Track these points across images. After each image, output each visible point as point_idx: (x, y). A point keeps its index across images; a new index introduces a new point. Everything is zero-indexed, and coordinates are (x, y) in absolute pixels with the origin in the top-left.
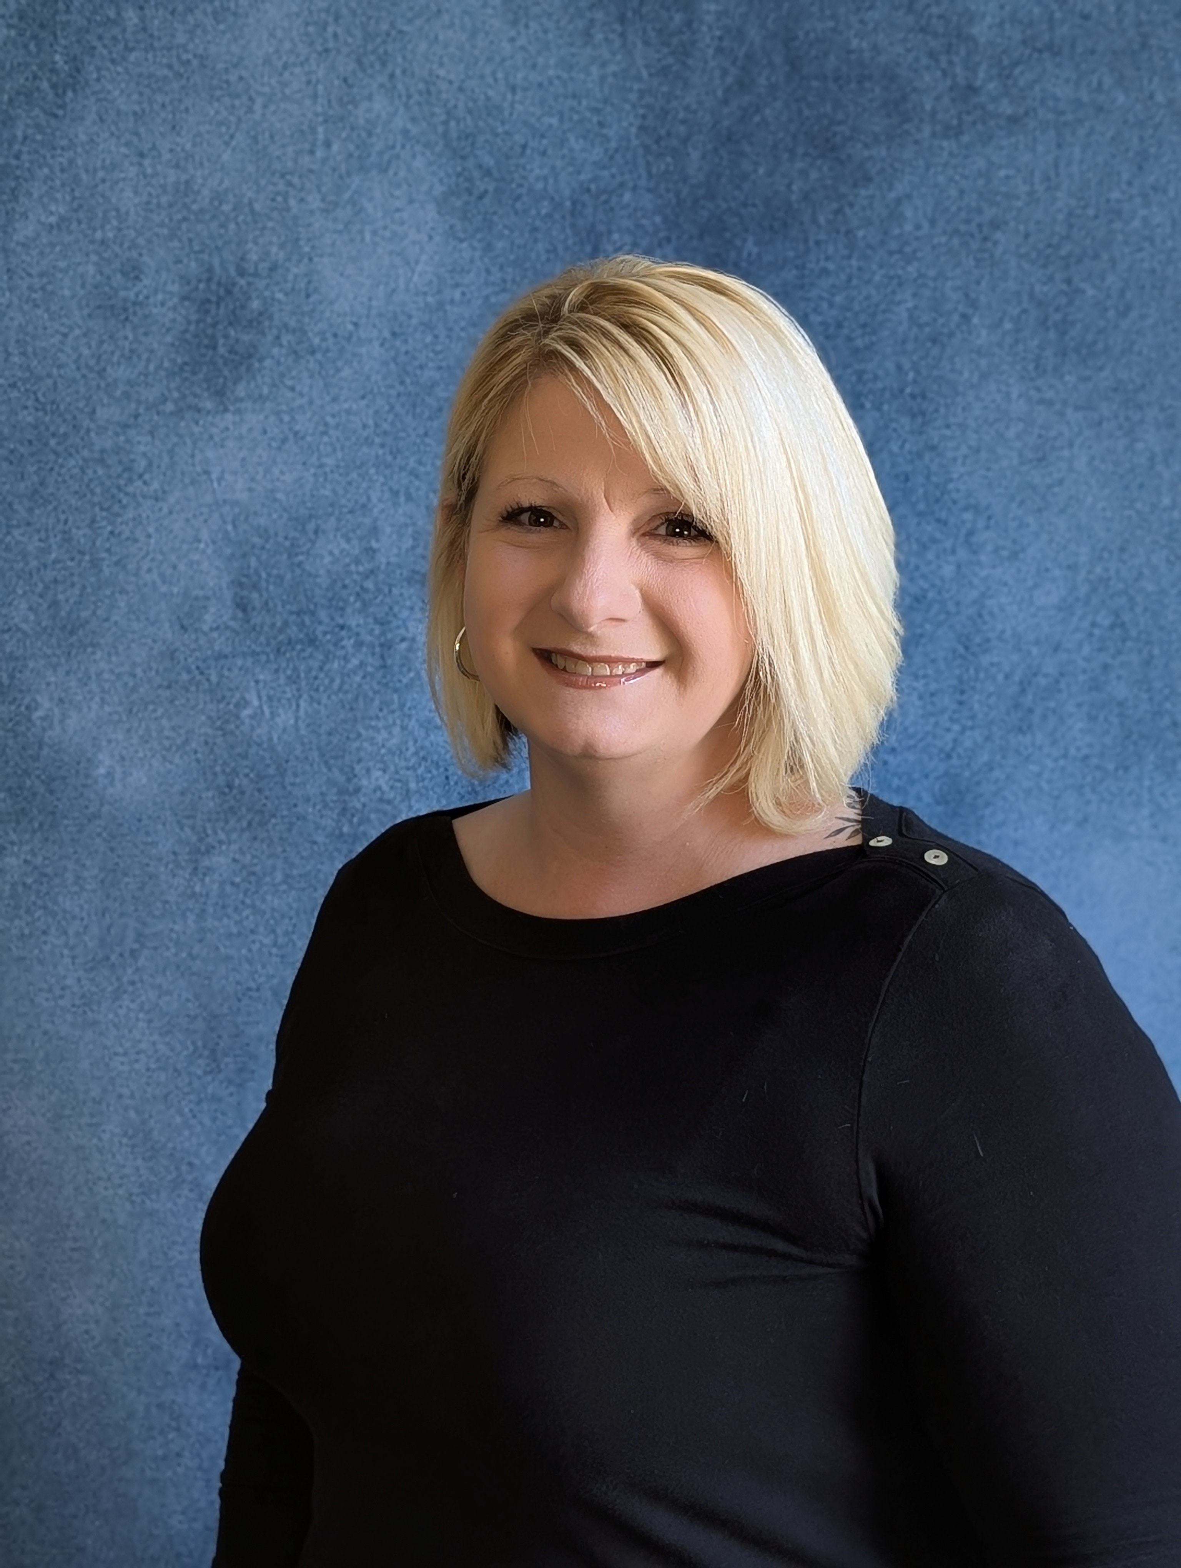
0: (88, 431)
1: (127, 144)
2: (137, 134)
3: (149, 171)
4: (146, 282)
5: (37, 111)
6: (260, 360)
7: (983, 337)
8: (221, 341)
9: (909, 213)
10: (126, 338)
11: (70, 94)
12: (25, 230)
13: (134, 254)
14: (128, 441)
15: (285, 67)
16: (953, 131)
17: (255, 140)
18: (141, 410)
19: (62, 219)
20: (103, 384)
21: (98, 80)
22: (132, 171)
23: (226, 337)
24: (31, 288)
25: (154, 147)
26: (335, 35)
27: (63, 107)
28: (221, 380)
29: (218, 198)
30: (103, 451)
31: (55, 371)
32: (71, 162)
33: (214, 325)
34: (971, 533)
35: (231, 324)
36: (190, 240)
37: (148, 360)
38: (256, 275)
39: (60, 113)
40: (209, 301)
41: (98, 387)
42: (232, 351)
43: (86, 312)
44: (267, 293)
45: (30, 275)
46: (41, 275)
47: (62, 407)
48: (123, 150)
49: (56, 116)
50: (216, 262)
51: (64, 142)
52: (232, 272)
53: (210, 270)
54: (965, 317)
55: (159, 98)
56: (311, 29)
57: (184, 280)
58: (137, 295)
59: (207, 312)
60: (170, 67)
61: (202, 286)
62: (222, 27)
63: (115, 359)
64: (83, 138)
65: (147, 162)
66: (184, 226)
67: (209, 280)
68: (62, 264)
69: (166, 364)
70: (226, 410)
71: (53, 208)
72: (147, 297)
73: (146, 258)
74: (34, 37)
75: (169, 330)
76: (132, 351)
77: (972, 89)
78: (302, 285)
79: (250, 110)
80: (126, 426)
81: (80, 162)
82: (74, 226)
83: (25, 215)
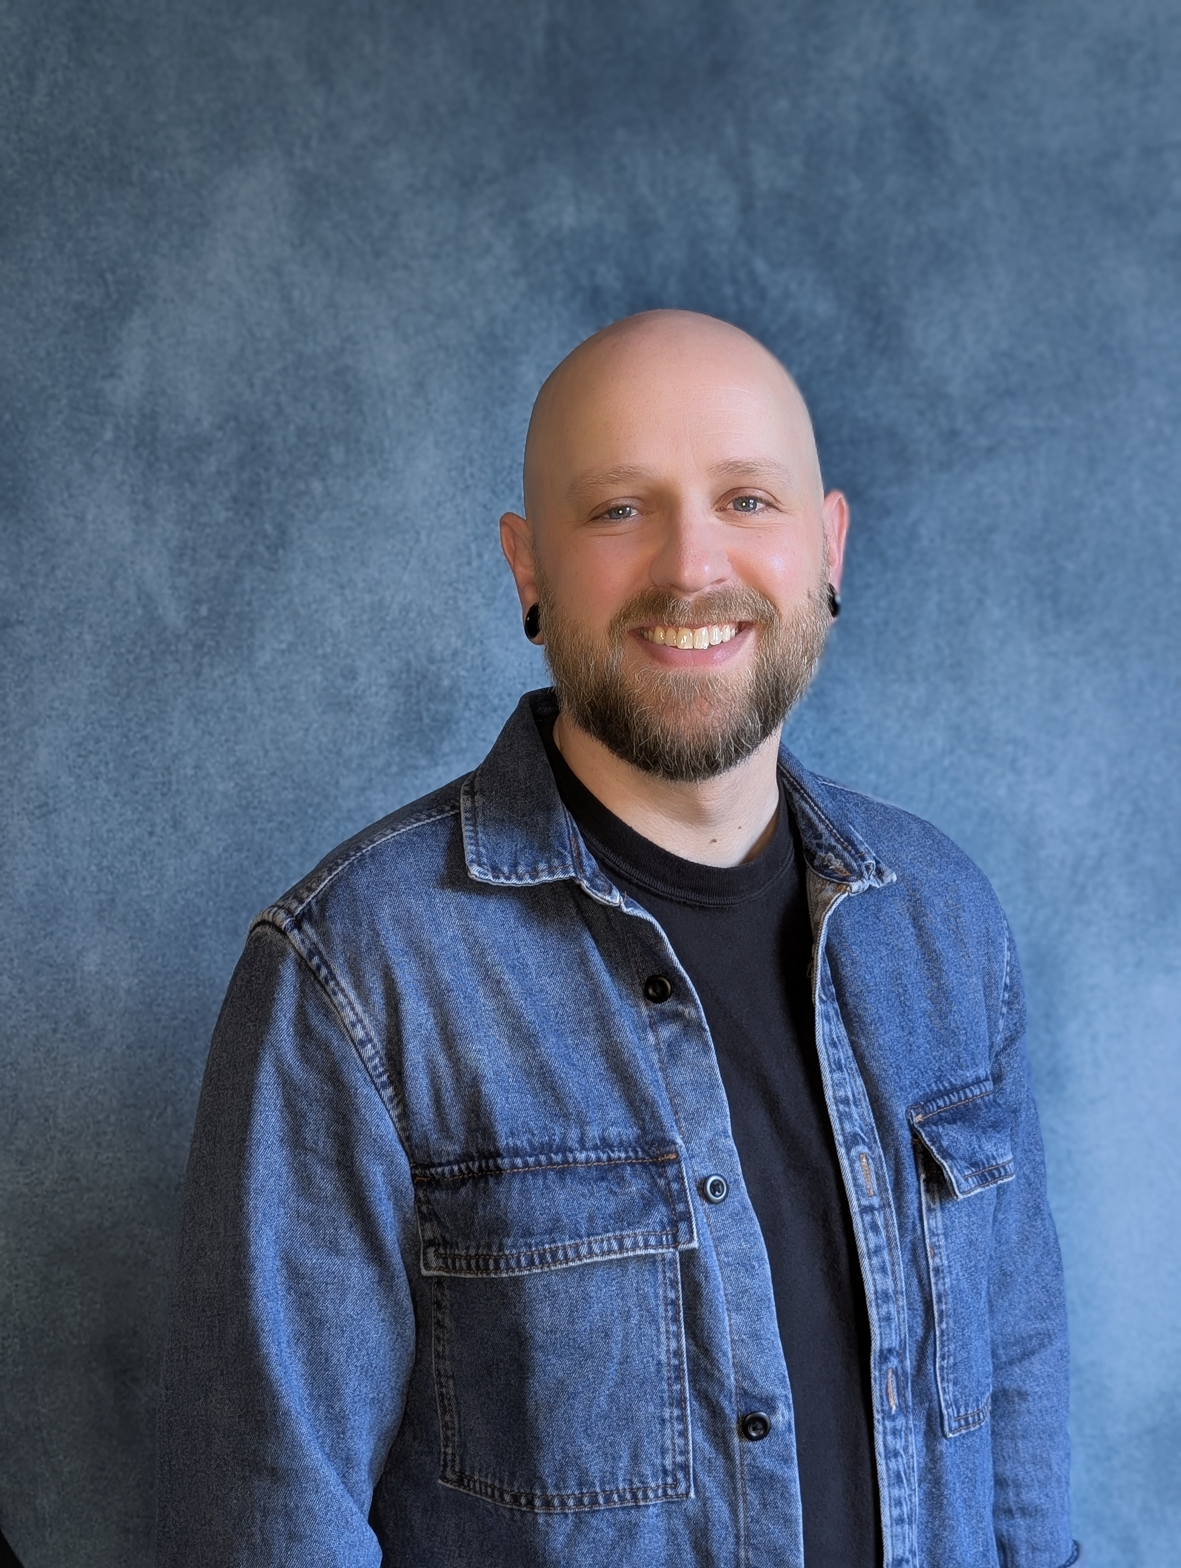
0: (336, 798)
1: (331, 581)
2: (336, 572)
3: (350, 598)
4: (362, 679)
5: (258, 569)
6: (457, 723)
7: (996, 614)
8: (425, 714)
9: (923, 531)
10: (353, 724)
11: (281, 552)
12: (264, 657)
13: (349, 661)
14: (367, 800)
15: (439, 504)
16: (945, 466)
17: (425, 562)
18: (373, 775)
19: (291, 645)
20: (341, 761)
21: (300, 537)
22: (337, 600)
23: (428, 710)
24: (276, 700)
25: (350, 580)
26: (472, 475)
27: (277, 561)
28: (430, 743)
29: (405, 609)
30: (349, 811)
31: (303, 758)
32: (290, 601)
33: (418, 703)
34: (1014, 761)
35: (430, 700)
36: (389, 644)
37: (373, 738)
38: (443, 660)
39: (276, 566)
40: (410, 686)
41: (338, 764)
42: (434, 720)
43: (320, 709)
44: (453, 673)
45: (273, 690)
46: (282, 688)
47: (313, 783)
48: (328, 586)
49: (272, 569)
50: (411, 656)
51: (282, 588)
52: (425, 662)
53: (408, 663)
54: (980, 602)
55: (348, 543)
56: (453, 473)
57: (390, 674)
58: (356, 691)
59: (411, 694)
60: (352, 519)
61: (404, 676)
62: (386, 483)
63: (347, 741)
64: (296, 582)
65: (347, 592)
66: (383, 634)
67: (408, 671)
68: (296, 678)
69: (387, 738)
70: (437, 764)
71: (282, 637)
72: (364, 691)
73: (358, 663)
74: (247, 514)
75: (384, 713)
76: (359, 733)
77: (953, 433)
78: (478, 661)
79: (418, 540)
80: (363, 789)
81: (297, 600)
82: (300, 648)
83: (262, 647)
